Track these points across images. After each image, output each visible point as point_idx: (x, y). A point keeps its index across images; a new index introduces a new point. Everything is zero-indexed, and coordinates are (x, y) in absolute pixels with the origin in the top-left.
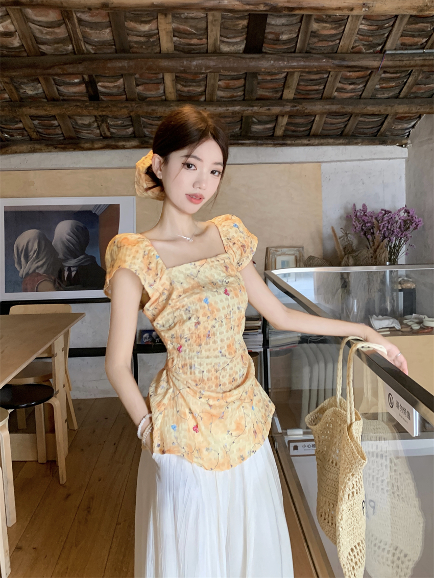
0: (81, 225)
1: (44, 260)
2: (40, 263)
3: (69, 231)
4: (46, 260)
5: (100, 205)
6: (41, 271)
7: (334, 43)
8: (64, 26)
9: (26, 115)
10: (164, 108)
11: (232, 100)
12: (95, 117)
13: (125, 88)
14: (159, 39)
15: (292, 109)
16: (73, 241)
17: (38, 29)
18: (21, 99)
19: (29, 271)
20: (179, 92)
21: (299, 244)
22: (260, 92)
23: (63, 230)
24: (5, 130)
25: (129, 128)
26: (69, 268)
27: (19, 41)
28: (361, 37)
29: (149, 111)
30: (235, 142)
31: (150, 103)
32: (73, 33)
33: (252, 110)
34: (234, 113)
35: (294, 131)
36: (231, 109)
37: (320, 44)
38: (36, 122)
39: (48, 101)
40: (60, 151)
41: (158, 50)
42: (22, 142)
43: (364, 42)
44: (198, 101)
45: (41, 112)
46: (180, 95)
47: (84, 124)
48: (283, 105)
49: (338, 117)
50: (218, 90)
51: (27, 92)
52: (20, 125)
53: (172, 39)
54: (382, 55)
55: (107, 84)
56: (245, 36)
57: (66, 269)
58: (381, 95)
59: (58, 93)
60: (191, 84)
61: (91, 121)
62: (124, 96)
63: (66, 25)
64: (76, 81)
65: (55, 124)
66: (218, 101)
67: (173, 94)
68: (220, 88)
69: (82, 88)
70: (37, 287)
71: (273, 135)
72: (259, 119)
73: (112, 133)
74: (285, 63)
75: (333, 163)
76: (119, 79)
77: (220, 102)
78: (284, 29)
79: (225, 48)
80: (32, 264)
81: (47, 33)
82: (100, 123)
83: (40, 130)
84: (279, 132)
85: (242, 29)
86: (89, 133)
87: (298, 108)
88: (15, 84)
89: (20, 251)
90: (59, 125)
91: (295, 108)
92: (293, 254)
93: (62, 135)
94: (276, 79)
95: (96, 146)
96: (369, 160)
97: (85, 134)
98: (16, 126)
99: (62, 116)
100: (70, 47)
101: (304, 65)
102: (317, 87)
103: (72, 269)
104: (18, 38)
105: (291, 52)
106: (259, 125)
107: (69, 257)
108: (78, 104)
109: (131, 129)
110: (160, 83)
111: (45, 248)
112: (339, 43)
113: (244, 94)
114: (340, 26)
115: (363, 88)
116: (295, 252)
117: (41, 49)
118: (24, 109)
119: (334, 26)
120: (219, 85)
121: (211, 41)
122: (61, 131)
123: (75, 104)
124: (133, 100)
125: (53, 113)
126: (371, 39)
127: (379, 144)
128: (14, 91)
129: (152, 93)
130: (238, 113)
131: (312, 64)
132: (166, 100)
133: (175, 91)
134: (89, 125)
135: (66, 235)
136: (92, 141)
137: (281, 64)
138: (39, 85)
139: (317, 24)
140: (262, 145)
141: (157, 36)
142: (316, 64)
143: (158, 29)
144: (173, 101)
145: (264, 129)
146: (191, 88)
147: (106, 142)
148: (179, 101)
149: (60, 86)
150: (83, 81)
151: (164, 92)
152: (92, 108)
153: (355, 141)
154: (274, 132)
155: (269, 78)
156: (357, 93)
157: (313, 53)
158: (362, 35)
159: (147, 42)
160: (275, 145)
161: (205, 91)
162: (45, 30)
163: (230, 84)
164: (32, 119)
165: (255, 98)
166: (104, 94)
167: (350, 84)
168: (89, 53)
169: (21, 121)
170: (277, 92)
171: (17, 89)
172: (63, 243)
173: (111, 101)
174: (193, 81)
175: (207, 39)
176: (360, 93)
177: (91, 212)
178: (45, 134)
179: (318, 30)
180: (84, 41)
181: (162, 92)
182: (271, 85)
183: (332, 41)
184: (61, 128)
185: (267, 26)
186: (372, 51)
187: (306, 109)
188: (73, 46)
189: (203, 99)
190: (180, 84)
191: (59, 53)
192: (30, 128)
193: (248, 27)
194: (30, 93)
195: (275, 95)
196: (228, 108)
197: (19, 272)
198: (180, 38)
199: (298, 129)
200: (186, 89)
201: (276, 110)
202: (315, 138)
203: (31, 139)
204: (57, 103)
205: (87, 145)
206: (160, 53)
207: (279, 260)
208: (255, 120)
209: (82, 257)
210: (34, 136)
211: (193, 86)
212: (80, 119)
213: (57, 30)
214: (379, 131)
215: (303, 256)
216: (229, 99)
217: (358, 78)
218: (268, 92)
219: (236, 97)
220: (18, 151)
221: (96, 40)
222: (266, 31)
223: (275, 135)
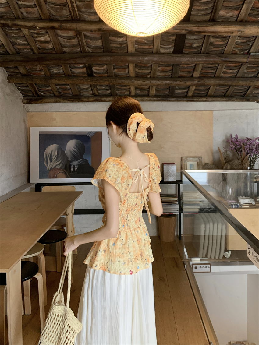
0: (81, 142)
1: (60, 161)
2: (58, 163)
3: (74, 146)
4: (62, 161)
5: (91, 132)
6: (58, 167)
7: (222, 48)
8: (76, 38)
9: (53, 83)
10: (128, 81)
11: (165, 78)
12: (91, 85)
13: (107, 70)
14: (127, 45)
15: (198, 82)
16: (76, 151)
17: (63, 40)
18: (51, 75)
19: (52, 167)
20: (136, 73)
21: (199, 155)
22: (181, 73)
23: (71, 145)
24: (41, 90)
25: (108, 91)
26: (74, 166)
27: (52, 46)
28: (237, 46)
29: (120, 82)
30: (166, 99)
31: (121, 78)
32: (81, 42)
33: (176, 83)
34: (166, 84)
35: (198, 94)
36: (164, 82)
37: (214, 49)
38: (58, 87)
39: (65, 76)
40: (70, 102)
41: (126, 51)
42: (50, 97)
43: (238, 48)
44: (146, 77)
45: (62, 83)
46: (137, 74)
47: (84, 88)
48: (193, 81)
49: (223, 87)
50: (158, 72)
51: (54, 71)
52: (49, 88)
53: (134, 46)
54: (248, 55)
55: (97, 68)
56: (174, 45)
57: (72, 166)
58: (247, 75)
59: (71, 72)
60: (143, 69)
61: (88, 87)
62: (107, 74)
63: (78, 38)
64: (81, 66)
65: (68, 88)
66: (157, 78)
67: (133, 74)
68: (159, 71)
69: (84, 70)
70: (56, 176)
71: (186, 96)
72: (180, 87)
73: (99, 93)
74: (195, 59)
75: (219, 111)
76: (105, 65)
77: (159, 78)
78: (195, 41)
79: (163, 51)
80: (54, 163)
81: (67, 42)
82: (92, 88)
83: (60, 91)
84: (190, 94)
85: (173, 41)
86: (86, 93)
87: (201, 82)
88: (48, 67)
89: (47, 156)
90: (71, 88)
91: (200, 82)
92: (196, 161)
93: (72, 94)
94: (190, 67)
95: (90, 100)
96: (240, 109)
97: (84, 93)
98: (47, 89)
99: (73, 84)
100: (79, 49)
101: (205, 60)
102: (212, 71)
103: (75, 166)
104: (51, 44)
105: (199, 53)
106: (179, 90)
107: (74, 160)
108: (82, 78)
109: (109, 91)
110: (127, 68)
111: (61, 155)
112: (225, 49)
113: (172, 74)
114: (226, 40)
115: (237, 72)
116: (197, 160)
117: (63, 49)
118: (53, 81)
119: (222, 40)
120: (158, 69)
121: (155, 47)
122: (72, 91)
123: (80, 78)
124: (111, 77)
125: (68, 83)
126: (242, 47)
127: (246, 101)
128: (47, 71)
129: (122, 73)
130: (168, 84)
131: (210, 60)
132: (129, 77)
133: (134, 72)
134: (87, 89)
135: (72, 148)
136: (88, 97)
137: (193, 59)
138: (61, 68)
139: (213, 39)
140: (180, 101)
141: (126, 44)
142: (212, 60)
143: (127, 40)
144: (133, 77)
145: (181, 92)
146: (143, 71)
147: (95, 98)
148: (136, 77)
149: (72, 68)
150: (85, 66)
151: (128, 72)
152: (89, 81)
153: (232, 99)
154: (187, 94)
155: (186, 66)
156: (234, 74)
157: (211, 54)
158: (238, 45)
159: (121, 47)
160: (188, 101)
161: (151, 72)
162: (66, 41)
163: (164, 69)
164: (56, 85)
165: (178, 76)
166: (96, 73)
167: (230, 70)
168: (89, 52)
169: (50, 86)
170: (190, 73)
171: (49, 70)
172: (71, 152)
173: (100, 77)
174: (144, 67)
175: (153, 46)
176: (236, 74)
177: (86, 135)
178: (62, 93)
179: (214, 42)
180: (87, 46)
181: (127, 72)
182: (186, 70)
183: (221, 48)
184: (71, 90)
185: (186, 40)
186: (243, 53)
187: (206, 83)
188: (81, 48)
189: (149, 76)
190: (137, 68)
191: (73, 52)
192: (55, 90)
193: (175, 40)
194: (56, 72)
195: (189, 75)
196: (163, 82)
197: (47, 167)
198: (138, 45)
199: (201, 92)
200: (140, 71)
201: (189, 83)
202: (210, 97)
203: (55, 95)
204: (70, 77)
205: (85, 99)
206: (127, 52)
207: (188, 164)
208: (177, 87)
209: (81, 160)
210: (57, 94)
211: (144, 70)
212: (82, 86)
213: (73, 41)
214: (245, 94)
215: (202, 162)
216: (163, 77)
217: (235, 66)
218: (185, 73)
219: (167, 75)
220: (48, 102)
221: (93, 45)
222: (186, 42)
223: (188, 95)
